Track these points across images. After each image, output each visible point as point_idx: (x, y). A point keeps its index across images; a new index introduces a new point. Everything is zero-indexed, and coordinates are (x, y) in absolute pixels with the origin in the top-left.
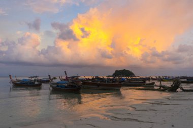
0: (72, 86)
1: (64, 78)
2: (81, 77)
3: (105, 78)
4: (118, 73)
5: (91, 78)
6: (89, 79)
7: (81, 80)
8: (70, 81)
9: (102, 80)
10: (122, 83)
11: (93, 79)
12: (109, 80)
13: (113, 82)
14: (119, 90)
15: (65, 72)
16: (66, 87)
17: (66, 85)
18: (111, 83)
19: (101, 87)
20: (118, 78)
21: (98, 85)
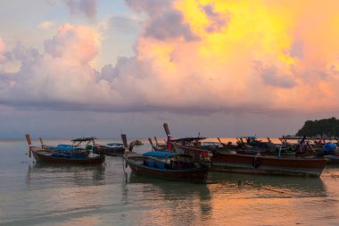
0: (185, 165)
1: (163, 142)
2: (207, 140)
3: (276, 141)
4: (311, 128)
5: (234, 142)
6: (229, 146)
7: (208, 148)
8: (179, 151)
9: (266, 147)
10: (327, 158)
11: (241, 145)
12: (287, 149)
13: (298, 154)
14: (317, 177)
15: (165, 126)
16: (167, 166)
17: (169, 161)
18: (292, 157)
19: (263, 168)
20: (312, 142)
21: (258, 163)
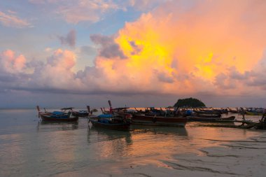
0: (119, 121)
1: (108, 110)
2: (130, 109)
3: (164, 109)
4: (181, 103)
5: (144, 110)
6: (141, 112)
7: (131, 113)
8: (116, 114)
9: (160, 112)
10: (188, 117)
11: (147, 111)
12: (169, 113)
14: (183, 127)
15: (109, 102)
16: (110, 122)
17: (111, 119)
18: (172, 117)
19: (158, 122)
20: (181, 110)
21: (155, 120)
